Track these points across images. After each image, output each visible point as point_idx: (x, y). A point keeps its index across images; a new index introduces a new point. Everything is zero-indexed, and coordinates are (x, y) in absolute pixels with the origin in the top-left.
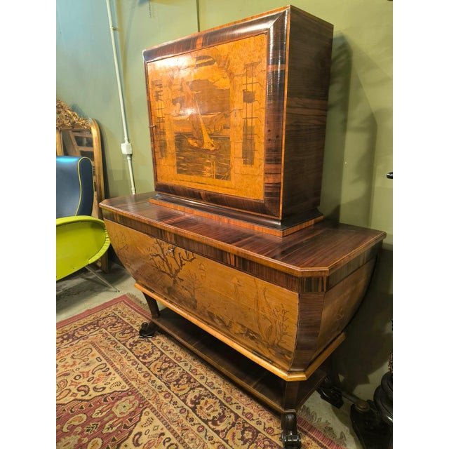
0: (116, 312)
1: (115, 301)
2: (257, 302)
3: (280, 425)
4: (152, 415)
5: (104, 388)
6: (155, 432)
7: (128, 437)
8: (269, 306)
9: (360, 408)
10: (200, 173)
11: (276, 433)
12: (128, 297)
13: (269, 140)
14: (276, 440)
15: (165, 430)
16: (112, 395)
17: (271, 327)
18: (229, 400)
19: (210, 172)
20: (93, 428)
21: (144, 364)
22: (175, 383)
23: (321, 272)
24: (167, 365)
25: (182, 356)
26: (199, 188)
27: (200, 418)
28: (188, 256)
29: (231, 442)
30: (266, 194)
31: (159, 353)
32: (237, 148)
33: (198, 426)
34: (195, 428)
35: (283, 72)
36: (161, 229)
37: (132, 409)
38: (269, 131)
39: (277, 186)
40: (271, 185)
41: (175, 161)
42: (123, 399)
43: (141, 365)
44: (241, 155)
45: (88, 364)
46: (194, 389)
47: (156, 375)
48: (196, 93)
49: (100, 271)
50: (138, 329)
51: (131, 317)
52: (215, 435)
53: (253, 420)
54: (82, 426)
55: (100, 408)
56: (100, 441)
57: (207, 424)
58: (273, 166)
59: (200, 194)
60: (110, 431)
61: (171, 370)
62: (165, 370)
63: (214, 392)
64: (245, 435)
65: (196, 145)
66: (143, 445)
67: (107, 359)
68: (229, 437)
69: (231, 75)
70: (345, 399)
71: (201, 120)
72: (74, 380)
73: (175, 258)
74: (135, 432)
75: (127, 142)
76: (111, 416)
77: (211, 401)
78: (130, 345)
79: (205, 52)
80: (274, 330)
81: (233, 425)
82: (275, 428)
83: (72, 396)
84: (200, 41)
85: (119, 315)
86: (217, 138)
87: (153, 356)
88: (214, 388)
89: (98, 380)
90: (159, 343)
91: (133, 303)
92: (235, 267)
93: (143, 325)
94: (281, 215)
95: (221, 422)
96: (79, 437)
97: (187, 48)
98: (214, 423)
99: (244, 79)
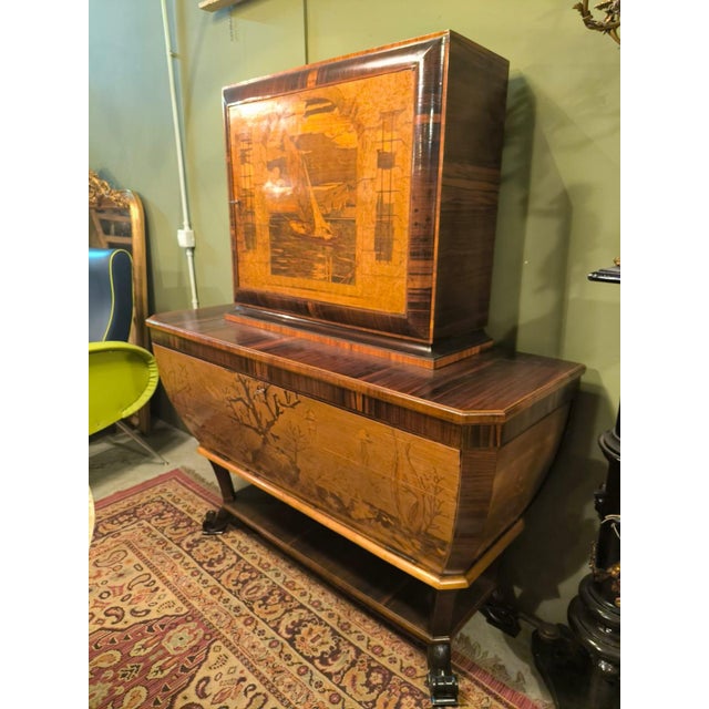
0: (164, 496)
1: (162, 479)
2: (396, 466)
3: (425, 663)
4: (224, 650)
5: (148, 612)
6: (230, 677)
7: (188, 685)
8: (414, 471)
9: (547, 635)
10: (308, 274)
11: (419, 674)
12: (183, 472)
13: (416, 224)
14: (420, 685)
15: (247, 673)
16: (160, 622)
17: (417, 504)
18: (346, 627)
19: (323, 271)
20: (131, 671)
21: (212, 573)
22: (261, 602)
23: (494, 416)
24: (247, 575)
25: (270, 561)
26: (305, 296)
27: (301, 654)
28: (288, 399)
29: (350, 690)
30: (411, 305)
31: (235, 558)
32: (365, 238)
33: (299, 666)
34: (294, 670)
35: (437, 126)
36: (246, 359)
37: (194, 643)
38: (416, 211)
39: (426, 292)
40: (418, 292)
41: (269, 255)
42: (179, 627)
43: (206, 576)
44: (373, 246)
45: (121, 575)
46: (291, 610)
47: (230, 591)
48: (304, 152)
49: (136, 431)
50: (199, 521)
51: (189, 503)
52: (325, 680)
53: (383, 656)
54: (115, 668)
55: (143, 642)
56: (144, 692)
57: (313, 664)
58: (421, 264)
59: (306, 307)
60: (160, 676)
61: (255, 583)
62: (245, 582)
63: (323, 615)
64: (371, 679)
65: (302, 231)
66: (212, 697)
67: (152, 567)
68: (346, 682)
69: (360, 127)
70: (523, 624)
71: (312, 194)
72: (99, 599)
73: (267, 404)
74: (199, 676)
75: (187, 228)
76: (160, 653)
77: (318, 629)
78: (188, 545)
79: (320, 92)
80: (420, 508)
81: (353, 664)
82: (418, 668)
83: (96, 623)
84: (312, 77)
85: (169, 500)
86: (335, 221)
87: (225, 562)
88: (323, 610)
89: (139, 598)
90: (234, 542)
91: (190, 482)
92: (362, 414)
93: (208, 514)
94: (431, 336)
95: (334, 660)
96: (110, 685)
97: (294, 87)
98: (324, 661)
99: (380, 133)
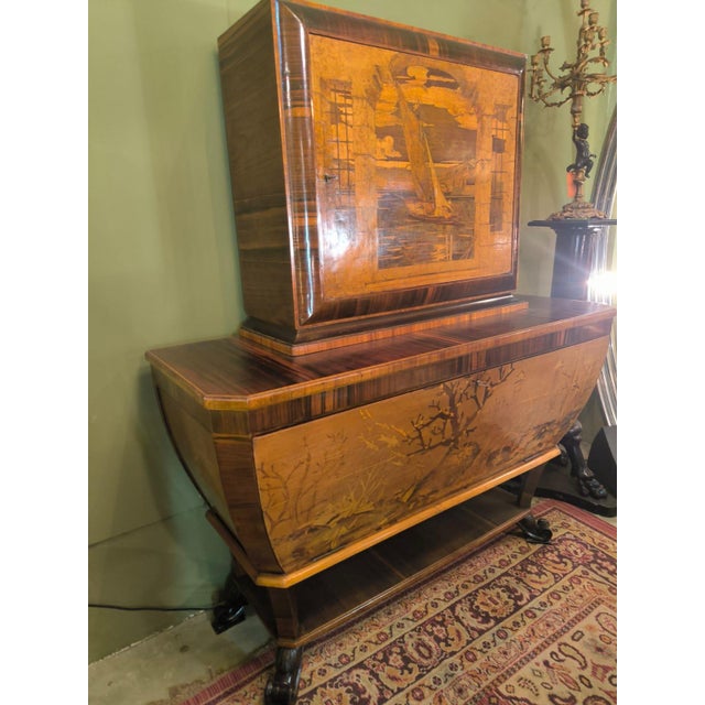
4: (512, 681)
11: (525, 545)
14: (535, 548)
15: (540, 658)
18: (479, 578)
19: (444, 251)
21: (383, 701)
22: (441, 645)
24: (394, 657)
28: (502, 374)
29: (544, 585)
31: (358, 671)
32: (482, 213)
36: (460, 358)
46: (457, 617)
47: (420, 676)
48: (425, 124)
53: (510, 560)
61: (410, 649)
63: (464, 593)
69: (479, 112)
71: (433, 171)
79: (443, 65)
81: (519, 579)
84: (433, 46)
86: (456, 199)
87: (363, 683)
88: (457, 592)
98: (518, 598)
99: (494, 121)
